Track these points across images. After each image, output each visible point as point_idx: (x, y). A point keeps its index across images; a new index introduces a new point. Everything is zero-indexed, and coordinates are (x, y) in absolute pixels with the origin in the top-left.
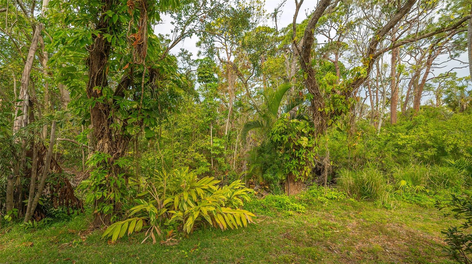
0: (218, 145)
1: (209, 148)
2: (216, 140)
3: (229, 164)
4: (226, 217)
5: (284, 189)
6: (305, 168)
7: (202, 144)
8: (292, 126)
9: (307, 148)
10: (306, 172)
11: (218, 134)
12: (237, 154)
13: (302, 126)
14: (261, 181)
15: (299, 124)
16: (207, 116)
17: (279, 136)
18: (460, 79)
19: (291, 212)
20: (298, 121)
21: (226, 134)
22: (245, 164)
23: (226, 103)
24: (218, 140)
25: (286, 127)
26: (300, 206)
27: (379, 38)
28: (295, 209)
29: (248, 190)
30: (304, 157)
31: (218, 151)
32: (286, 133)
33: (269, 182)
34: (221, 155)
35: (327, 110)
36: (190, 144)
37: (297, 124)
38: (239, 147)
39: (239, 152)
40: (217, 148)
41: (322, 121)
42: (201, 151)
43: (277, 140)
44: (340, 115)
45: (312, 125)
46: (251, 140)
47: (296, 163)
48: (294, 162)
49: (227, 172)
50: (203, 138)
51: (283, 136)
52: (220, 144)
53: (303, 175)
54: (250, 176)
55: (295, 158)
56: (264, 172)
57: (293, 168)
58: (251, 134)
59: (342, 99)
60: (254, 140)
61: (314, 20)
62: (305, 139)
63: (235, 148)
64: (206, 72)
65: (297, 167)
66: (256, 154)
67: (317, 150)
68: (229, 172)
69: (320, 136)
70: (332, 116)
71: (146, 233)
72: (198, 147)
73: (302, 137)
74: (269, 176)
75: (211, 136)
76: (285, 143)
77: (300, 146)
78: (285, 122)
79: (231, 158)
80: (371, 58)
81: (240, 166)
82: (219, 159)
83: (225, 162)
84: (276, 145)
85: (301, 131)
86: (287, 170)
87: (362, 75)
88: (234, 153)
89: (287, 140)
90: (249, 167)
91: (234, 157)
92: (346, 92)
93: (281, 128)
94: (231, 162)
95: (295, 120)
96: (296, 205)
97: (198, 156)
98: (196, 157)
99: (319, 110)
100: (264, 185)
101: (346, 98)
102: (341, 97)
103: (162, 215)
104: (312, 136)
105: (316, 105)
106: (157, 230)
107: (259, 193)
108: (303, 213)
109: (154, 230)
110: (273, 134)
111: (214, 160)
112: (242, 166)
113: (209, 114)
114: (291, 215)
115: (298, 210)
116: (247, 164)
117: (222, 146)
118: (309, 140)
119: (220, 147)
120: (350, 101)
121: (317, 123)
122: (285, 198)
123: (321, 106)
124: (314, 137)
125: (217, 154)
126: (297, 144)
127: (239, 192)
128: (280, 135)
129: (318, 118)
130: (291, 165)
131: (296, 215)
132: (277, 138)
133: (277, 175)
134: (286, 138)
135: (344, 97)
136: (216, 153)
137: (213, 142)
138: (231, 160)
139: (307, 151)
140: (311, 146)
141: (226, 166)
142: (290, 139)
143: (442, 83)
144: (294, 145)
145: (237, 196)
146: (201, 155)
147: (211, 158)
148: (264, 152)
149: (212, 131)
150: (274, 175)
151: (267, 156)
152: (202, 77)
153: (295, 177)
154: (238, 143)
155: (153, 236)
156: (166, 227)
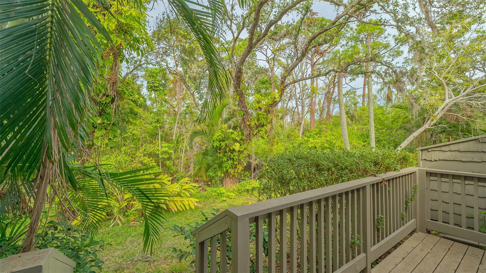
0: (167, 149)
1: (157, 153)
2: (165, 144)
3: (177, 166)
4: (176, 203)
5: (223, 183)
6: (238, 166)
7: (150, 148)
8: (228, 135)
9: (239, 151)
10: (238, 169)
11: (166, 139)
12: (185, 157)
13: (236, 135)
14: (205, 178)
15: (233, 133)
16: (155, 122)
17: (218, 143)
18: (359, 95)
19: (224, 199)
20: (233, 131)
21: (174, 138)
22: (192, 165)
23: (174, 108)
24: (167, 145)
25: (223, 136)
26: (232, 194)
27: (286, 75)
28: (229, 197)
29: (193, 184)
30: (237, 158)
31: (166, 155)
32: (224, 141)
33: (211, 179)
34: (169, 159)
35: (253, 124)
36: (137, 149)
37: (232, 133)
38: (186, 151)
39: (187, 156)
40: (165, 152)
41: (250, 131)
42: (150, 155)
43: (217, 146)
44: (263, 127)
45: (243, 134)
46: (197, 145)
47: (231, 163)
48: (230, 162)
49: (175, 174)
50: (151, 142)
51: (221, 143)
52: (169, 148)
53: (236, 171)
54: (196, 175)
55: (231, 159)
56: (207, 171)
57: (229, 167)
58: (197, 139)
59: (264, 115)
60: (200, 144)
61: (242, 60)
62: (238, 145)
63: (183, 151)
64: (155, 82)
65: (232, 166)
66: (201, 157)
67: (246, 153)
68: (177, 174)
69: (248, 143)
70: (257, 127)
71: (112, 221)
72: (146, 152)
73: (235, 143)
74: (211, 174)
75: (160, 141)
76: (223, 148)
77: (234, 150)
78: (223, 131)
79: (179, 161)
80: (282, 88)
81: (187, 168)
82: (168, 163)
83: (173, 165)
84: (217, 149)
85: (235, 138)
86: (225, 169)
87: (277, 99)
88: (182, 156)
89: (224, 146)
90: (194, 168)
91: (181, 160)
92: (267, 110)
93: (220, 137)
94: (179, 165)
95: (231, 130)
96: (229, 194)
97: (146, 160)
98: (145, 161)
99: (248, 123)
100: (207, 182)
101: (267, 114)
102: (264, 113)
103: (123, 208)
104: (242, 142)
105: (245, 119)
106: (121, 218)
107: (203, 188)
108: (234, 198)
109: (119, 217)
110: (214, 141)
111: (162, 164)
112: (189, 168)
113: (158, 121)
114: (225, 201)
115: (230, 197)
116: (194, 166)
117: (170, 150)
118: (241, 145)
119: (169, 151)
120: (269, 117)
121: (246, 133)
122: (222, 190)
123: (249, 121)
124: (244, 144)
125: (166, 158)
126: (232, 149)
127: (187, 186)
128: (220, 142)
129: (247, 129)
130: (228, 165)
131: (228, 200)
132: (216, 144)
133: (217, 173)
134: (223, 144)
135: (266, 113)
136: (164, 156)
137: (162, 147)
138: (178, 163)
139: (239, 153)
140: (241, 150)
141: (174, 168)
142: (226, 145)
143: (347, 98)
144: (230, 150)
145: (185, 190)
146: (150, 159)
147: (159, 162)
148: (207, 155)
149: (161, 136)
150: (215, 173)
151: (210, 158)
152: (151, 87)
153: (231, 173)
154: (186, 147)
155: (119, 222)
156: (127, 216)
